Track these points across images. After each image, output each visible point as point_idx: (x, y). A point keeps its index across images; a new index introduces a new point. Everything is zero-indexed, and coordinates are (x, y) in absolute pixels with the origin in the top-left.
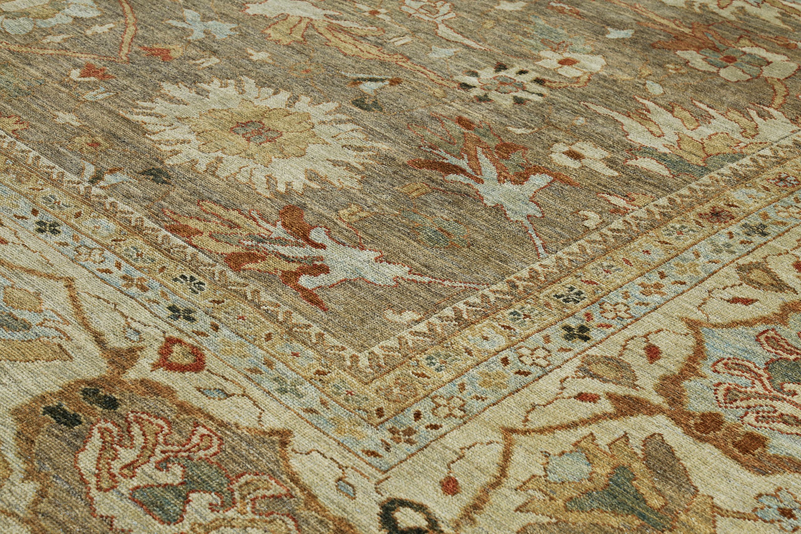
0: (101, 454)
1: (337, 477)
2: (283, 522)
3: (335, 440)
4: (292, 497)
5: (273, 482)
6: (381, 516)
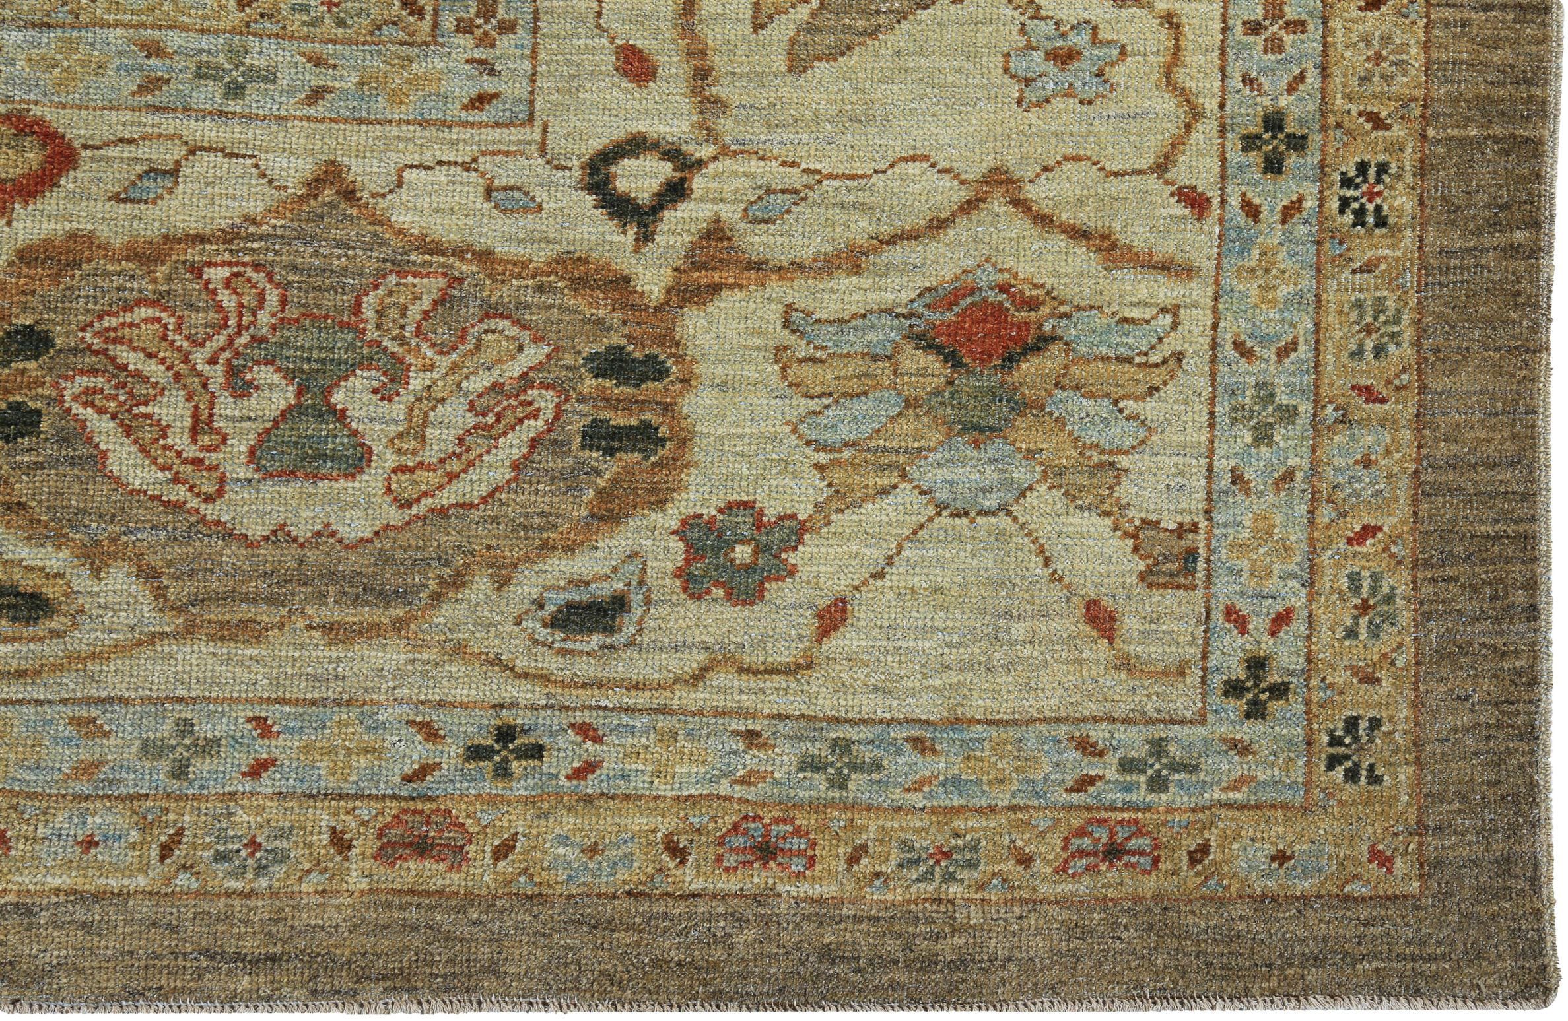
0: (136, 442)
1: (481, 190)
2: (493, 332)
3: (408, 122)
4: (461, 280)
5: (410, 279)
6: (602, 207)
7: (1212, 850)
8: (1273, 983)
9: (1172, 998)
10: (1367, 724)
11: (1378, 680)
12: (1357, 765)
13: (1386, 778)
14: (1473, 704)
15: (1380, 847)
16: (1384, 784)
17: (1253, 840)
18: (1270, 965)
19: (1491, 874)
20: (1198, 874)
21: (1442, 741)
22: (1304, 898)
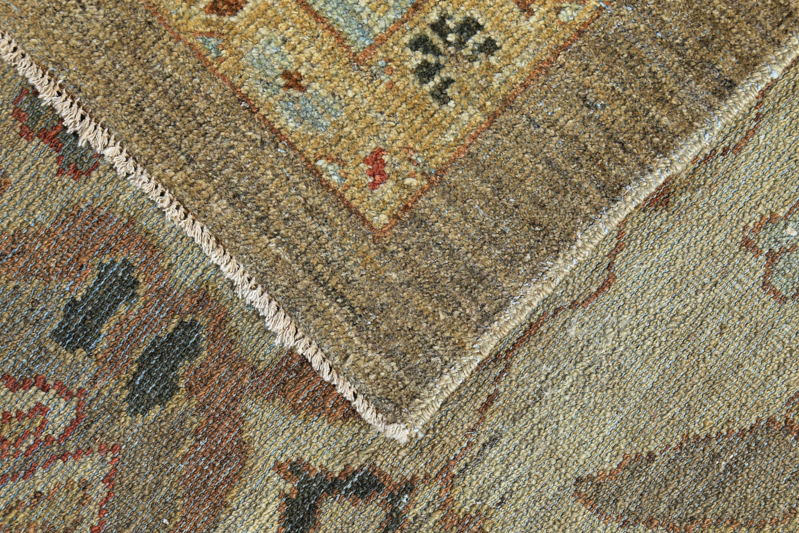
7: (240, 14)
8: (179, 177)
9: (79, 104)
10: (482, 41)
11: (531, 13)
12: (439, 67)
13: (451, 104)
14: (590, 117)
15: (386, 158)
16: (445, 108)
17: (284, 41)
18: (190, 161)
19: (457, 276)
20: (208, 23)
21: (531, 120)
22: (277, 133)
